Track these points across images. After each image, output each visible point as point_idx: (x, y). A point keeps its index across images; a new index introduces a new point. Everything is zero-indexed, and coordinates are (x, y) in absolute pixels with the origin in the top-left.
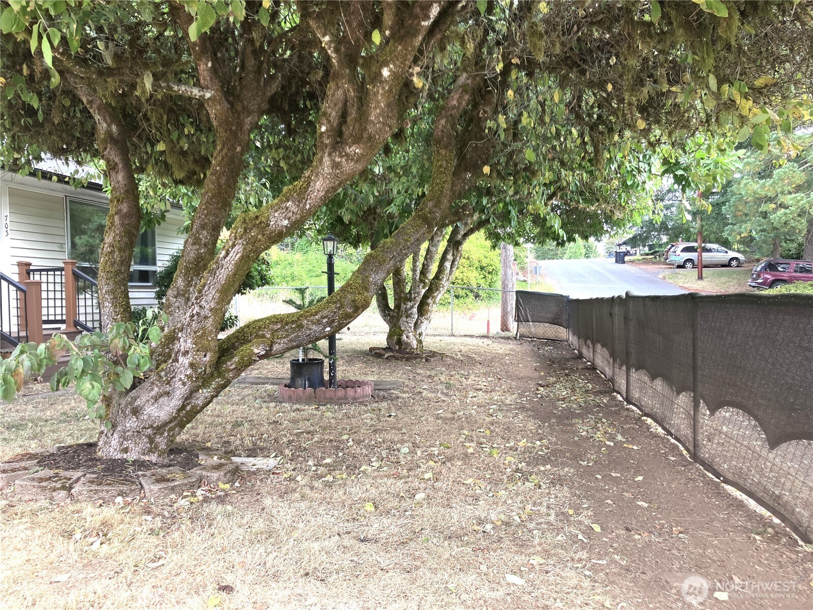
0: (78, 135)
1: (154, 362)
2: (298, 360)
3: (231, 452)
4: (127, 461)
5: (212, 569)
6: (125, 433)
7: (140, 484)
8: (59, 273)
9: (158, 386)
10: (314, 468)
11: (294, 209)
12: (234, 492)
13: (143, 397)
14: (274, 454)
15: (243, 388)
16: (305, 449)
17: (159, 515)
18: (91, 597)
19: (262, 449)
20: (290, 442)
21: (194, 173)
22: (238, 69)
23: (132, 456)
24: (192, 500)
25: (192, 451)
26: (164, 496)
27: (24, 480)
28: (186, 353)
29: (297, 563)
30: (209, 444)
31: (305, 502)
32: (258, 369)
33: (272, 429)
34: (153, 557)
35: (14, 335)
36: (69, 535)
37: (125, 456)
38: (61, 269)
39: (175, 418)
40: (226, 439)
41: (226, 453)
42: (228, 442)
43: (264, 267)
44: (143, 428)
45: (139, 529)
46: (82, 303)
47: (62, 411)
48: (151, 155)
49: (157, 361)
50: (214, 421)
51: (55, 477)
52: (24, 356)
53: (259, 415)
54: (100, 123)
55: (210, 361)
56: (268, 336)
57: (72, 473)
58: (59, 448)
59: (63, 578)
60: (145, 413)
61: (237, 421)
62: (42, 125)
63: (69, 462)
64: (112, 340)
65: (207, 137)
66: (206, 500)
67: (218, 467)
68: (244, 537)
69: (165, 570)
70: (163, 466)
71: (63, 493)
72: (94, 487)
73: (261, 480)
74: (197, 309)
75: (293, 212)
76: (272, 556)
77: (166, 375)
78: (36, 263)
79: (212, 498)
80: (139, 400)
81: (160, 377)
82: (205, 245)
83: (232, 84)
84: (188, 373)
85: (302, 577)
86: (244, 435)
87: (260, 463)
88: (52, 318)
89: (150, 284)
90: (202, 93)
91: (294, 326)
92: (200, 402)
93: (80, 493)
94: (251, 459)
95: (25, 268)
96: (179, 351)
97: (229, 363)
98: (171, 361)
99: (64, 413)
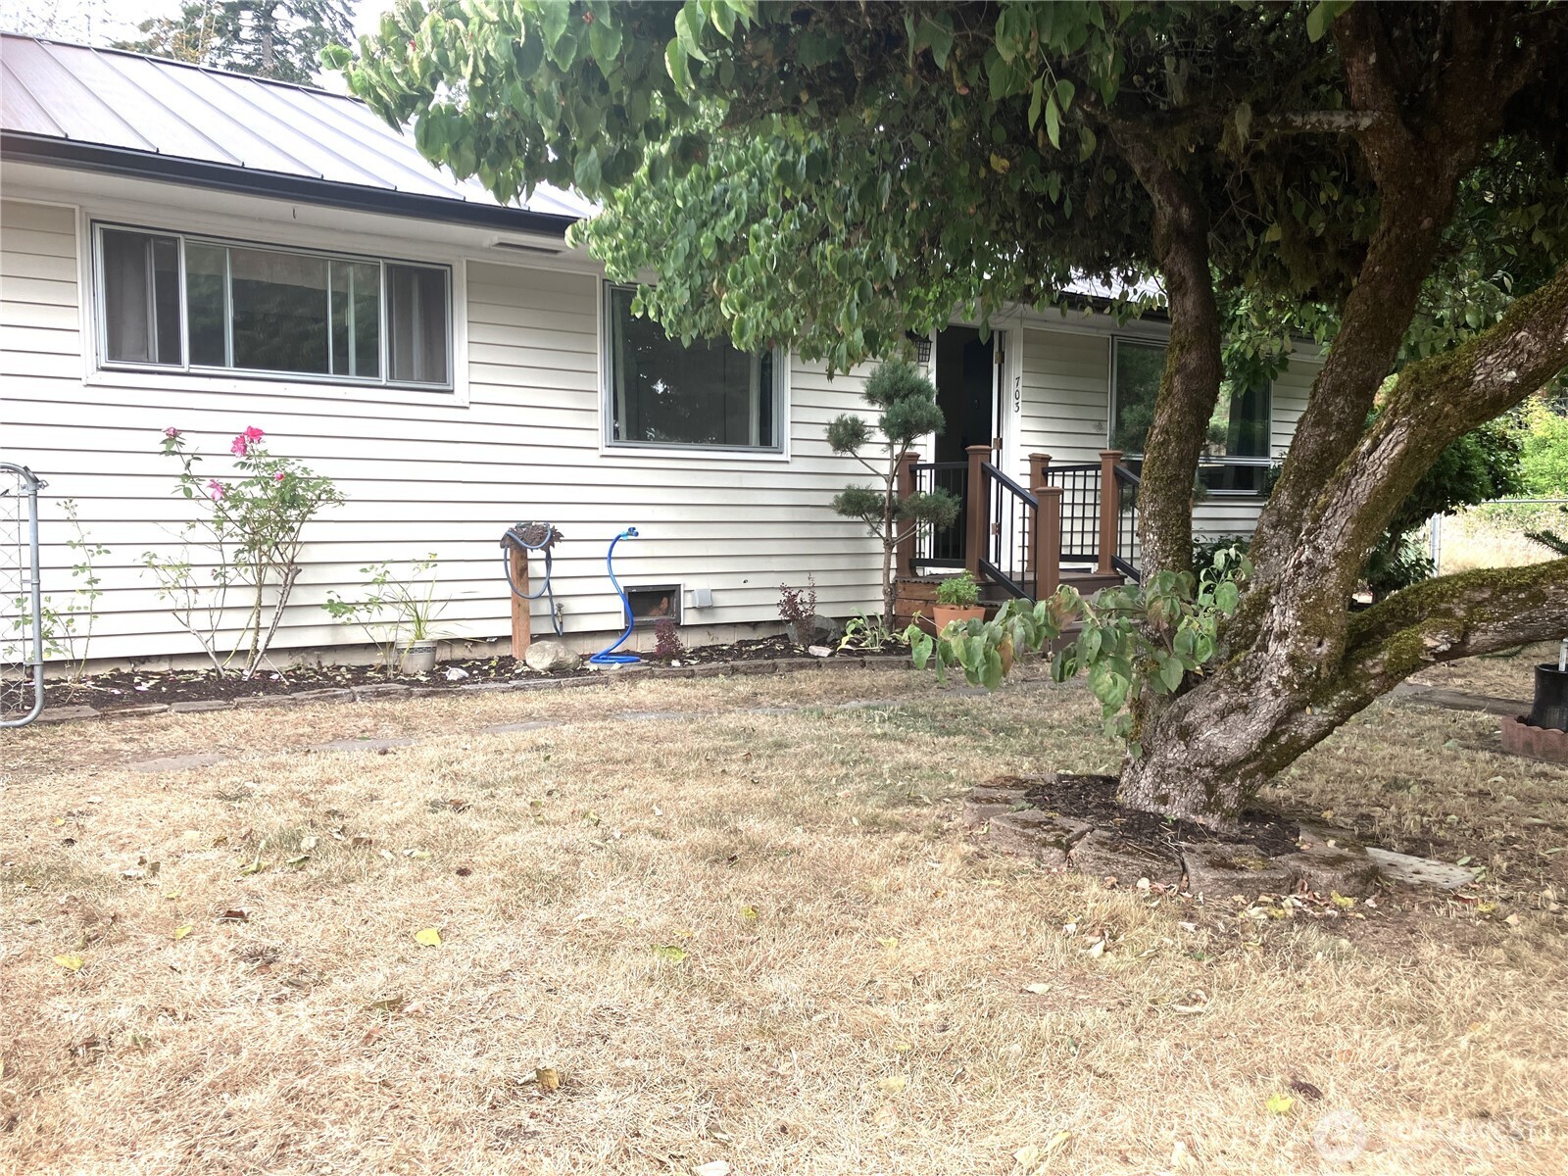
0: (1127, 231)
1: (1226, 648)
2: (1557, 666)
3: (1372, 837)
4: (1166, 820)
5: (1285, 1045)
6: (1164, 769)
7: (1183, 864)
8: (1093, 473)
9: (1227, 693)
10: (1554, 907)
11: (1534, 345)
12: (1360, 915)
13: (1200, 709)
14: (1467, 860)
15: (1422, 713)
16: (1544, 863)
17: (1207, 926)
18: (1076, 1031)
19: (1440, 844)
20: (1509, 841)
21: (1339, 277)
22: (1436, 56)
23: (1175, 811)
24: (1273, 913)
25: (1288, 822)
26: (1223, 894)
27: (1002, 819)
28: (1282, 636)
29: (1466, 1086)
30: (1328, 815)
31: (1513, 972)
32: (1464, 676)
33: (1473, 807)
34: (1185, 996)
35: (1017, 578)
36: (1059, 923)
37: (1162, 810)
38: (1096, 467)
39: (1256, 755)
40: (1364, 810)
41: (1361, 837)
42: (1368, 817)
43: (1504, 455)
44: (1197, 765)
45: (1168, 941)
46: (1127, 526)
47: (1077, 714)
48: (1255, 250)
49: (1231, 645)
50: (1348, 771)
51: (1047, 824)
52: (1016, 619)
53: (1448, 773)
54: (1160, 207)
55: (1329, 655)
56: (1460, 613)
57: (1073, 823)
58: (1061, 778)
59: (1039, 988)
60: (1202, 738)
61: (1396, 779)
62: (1069, 224)
63: (1072, 804)
64: (1151, 603)
65: (1365, 204)
66: (1300, 918)
67: (1334, 862)
68: (1364, 1007)
69: (1200, 1022)
70: (1228, 840)
71: (1057, 853)
72: (1105, 853)
73: (1425, 907)
74: (1308, 553)
75: (1530, 353)
76: (1410, 1058)
77: (1243, 673)
78: (1058, 457)
79: (1313, 917)
80: (1191, 713)
81: (1233, 676)
82: (1339, 426)
83: (1422, 89)
84: (1284, 674)
85: (1471, 1115)
86: (1406, 808)
87: (1431, 870)
88: (1077, 551)
89: (1254, 492)
90: (1352, 121)
91: (1523, 596)
92: (1307, 732)
93: (1082, 859)
94: (1413, 860)
95: (1041, 465)
96: (1270, 631)
97: (1370, 663)
98: (1254, 648)
99: (1080, 719)
